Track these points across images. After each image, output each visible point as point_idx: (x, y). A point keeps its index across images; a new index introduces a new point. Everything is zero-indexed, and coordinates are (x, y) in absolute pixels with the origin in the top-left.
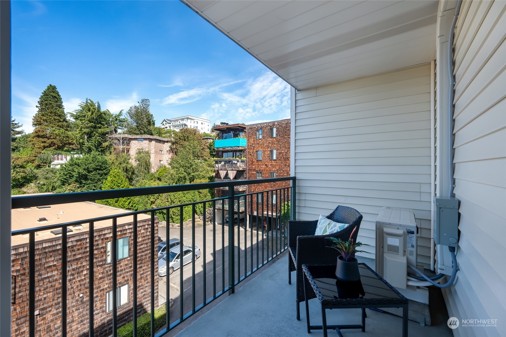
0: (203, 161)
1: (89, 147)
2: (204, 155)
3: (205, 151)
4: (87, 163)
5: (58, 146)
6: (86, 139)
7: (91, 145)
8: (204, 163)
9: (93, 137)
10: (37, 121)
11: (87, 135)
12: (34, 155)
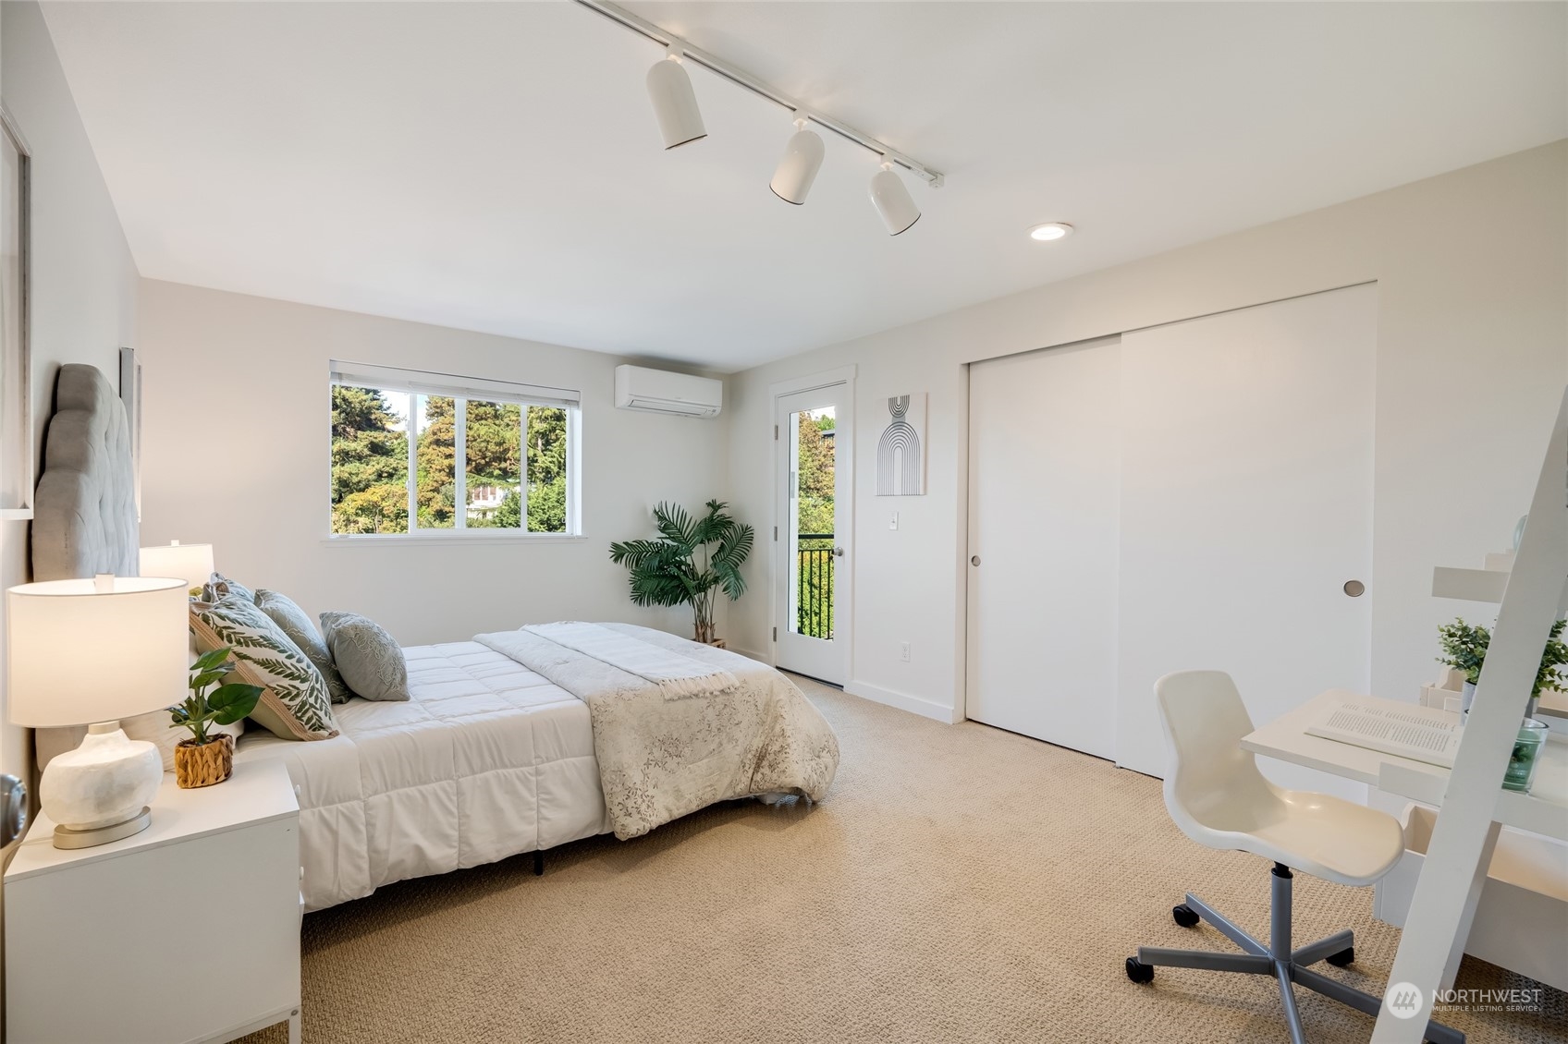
0: (820, 501)
1: (547, 467)
2: (825, 483)
3: (825, 473)
4: (546, 507)
5: (477, 465)
6: (539, 448)
7: (550, 462)
8: (822, 508)
9: (555, 442)
10: (436, 407)
11: (542, 439)
12: (430, 488)
